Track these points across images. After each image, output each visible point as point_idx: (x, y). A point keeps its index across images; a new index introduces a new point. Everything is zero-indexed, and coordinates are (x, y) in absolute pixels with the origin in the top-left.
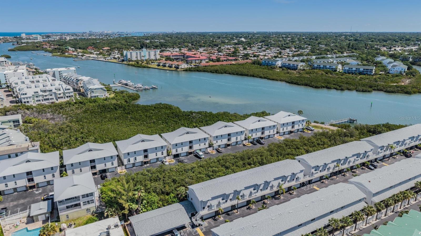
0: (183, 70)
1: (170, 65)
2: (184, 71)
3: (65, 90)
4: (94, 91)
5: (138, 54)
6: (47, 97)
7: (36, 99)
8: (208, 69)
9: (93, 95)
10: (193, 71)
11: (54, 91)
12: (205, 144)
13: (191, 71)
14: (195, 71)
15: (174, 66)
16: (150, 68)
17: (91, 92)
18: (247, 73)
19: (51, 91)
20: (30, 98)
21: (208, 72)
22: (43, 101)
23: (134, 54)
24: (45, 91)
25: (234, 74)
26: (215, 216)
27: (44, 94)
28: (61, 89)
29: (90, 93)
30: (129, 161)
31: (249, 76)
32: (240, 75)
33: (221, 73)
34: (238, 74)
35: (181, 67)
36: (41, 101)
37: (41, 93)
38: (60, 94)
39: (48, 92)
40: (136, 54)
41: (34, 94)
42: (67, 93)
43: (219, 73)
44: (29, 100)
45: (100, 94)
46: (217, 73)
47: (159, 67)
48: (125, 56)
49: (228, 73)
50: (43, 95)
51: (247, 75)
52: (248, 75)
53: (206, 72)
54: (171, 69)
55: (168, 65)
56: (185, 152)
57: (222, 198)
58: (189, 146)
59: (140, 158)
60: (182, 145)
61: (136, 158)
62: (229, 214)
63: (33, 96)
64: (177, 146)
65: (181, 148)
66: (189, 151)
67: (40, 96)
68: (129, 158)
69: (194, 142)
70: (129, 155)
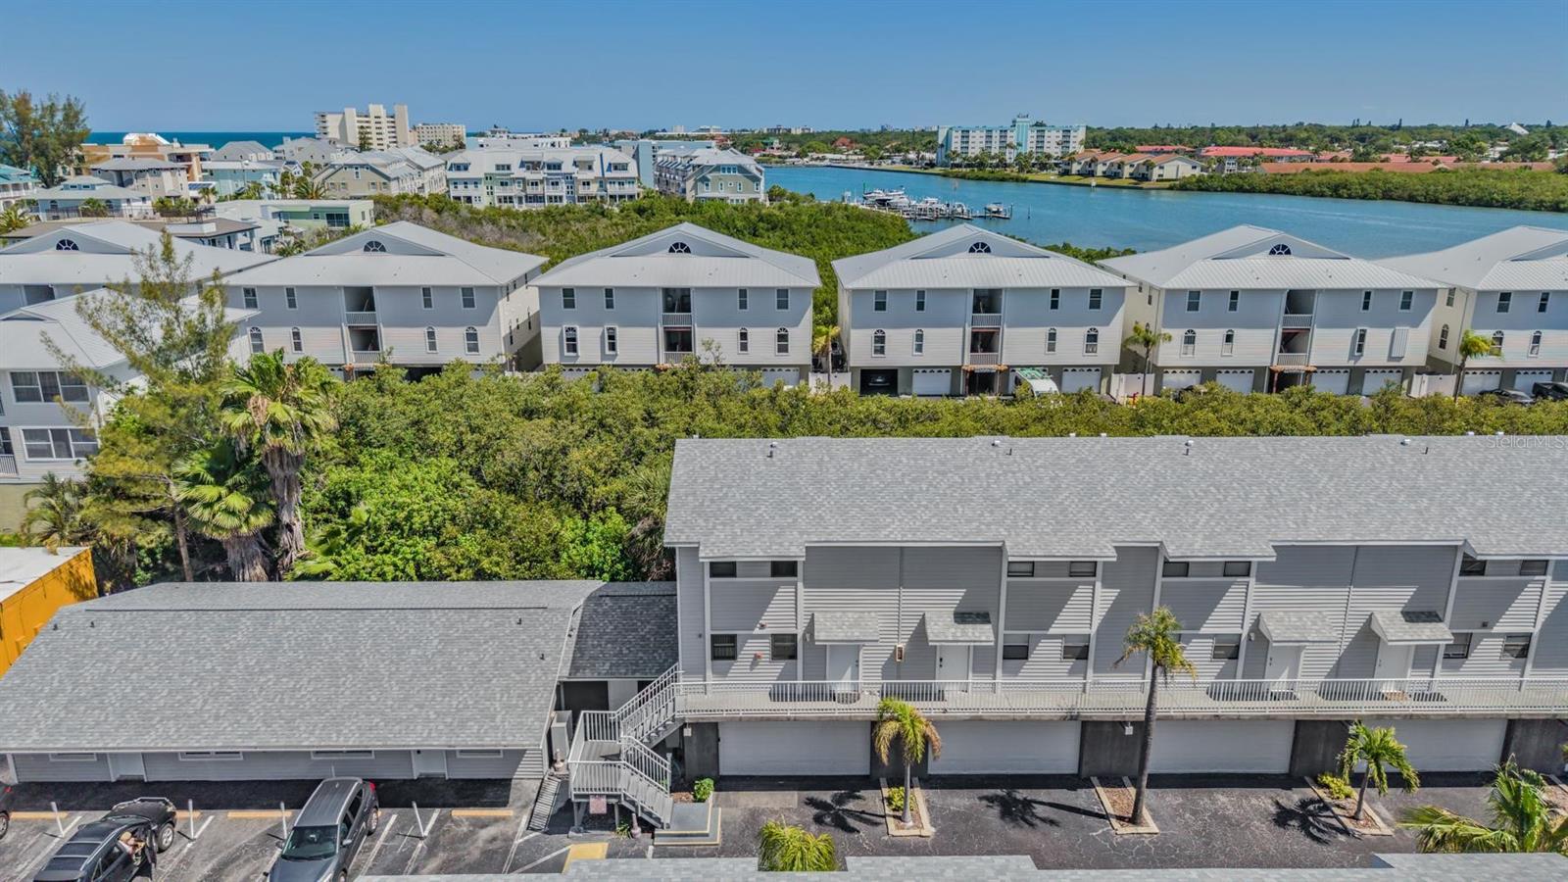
0: (1167, 184)
1: (1115, 169)
2: (1171, 188)
3: (609, 170)
4: (709, 176)
5: (994, 139)
6: (538, 190)
7: (499, 191)
8: (1292, 183)
9: (706, 193)
10: (1216, 190)
11: (568, 168)
12: (1092, 338)
13: (1207, 190)
14: (1224, 190)
15: (1127, 170)
16: (1025, 181)
17: (696, 181)
18: (1516, 195)
19: (558, 166)
20: (476, 183)
21: (1294, 194)
22: (520, 202)
23: (978, 140)
24: (534, 165)
25: (1436, 201)
26: (852, 785)
27: (530, 176)
28: (596, 165)
29: (695, 187)
30: (573, 348)
31: (1525, 208)
32: (1471, 205)
33: (1365, 197)
34: (1462, 201)
35: (1161, 172)
36: (515, 200)
37: (518, 172)
38: (588, 184)
39: (546, 170)
40: (984, 140)
41: (493, 170)
42: (612, 181)
43: (1350, 197)
44: (471, 191)
45: (734, 191)
46: (1341, 197)
47: (1066, 179)
48: (942, 146)
49: (1400, 199)
50: (524, 179)
51: (1517, 205)
52: (1520, 201)
53: (1283, 193)
54: (1115, 182)
55: (1105, 168)
56: (939, 369)
57: (960, 593)
58: (969, 330)
59: (641, 345)
60: (921, 306)
61: (612, 337)
62: (1028, 804)
63: (489, 177)
64: (884, 309)
65: (913, 331)
66: (968, 366)
67: (514, 180)
68: (573, 330)
69: (1006, 303)
70: (569, 304)
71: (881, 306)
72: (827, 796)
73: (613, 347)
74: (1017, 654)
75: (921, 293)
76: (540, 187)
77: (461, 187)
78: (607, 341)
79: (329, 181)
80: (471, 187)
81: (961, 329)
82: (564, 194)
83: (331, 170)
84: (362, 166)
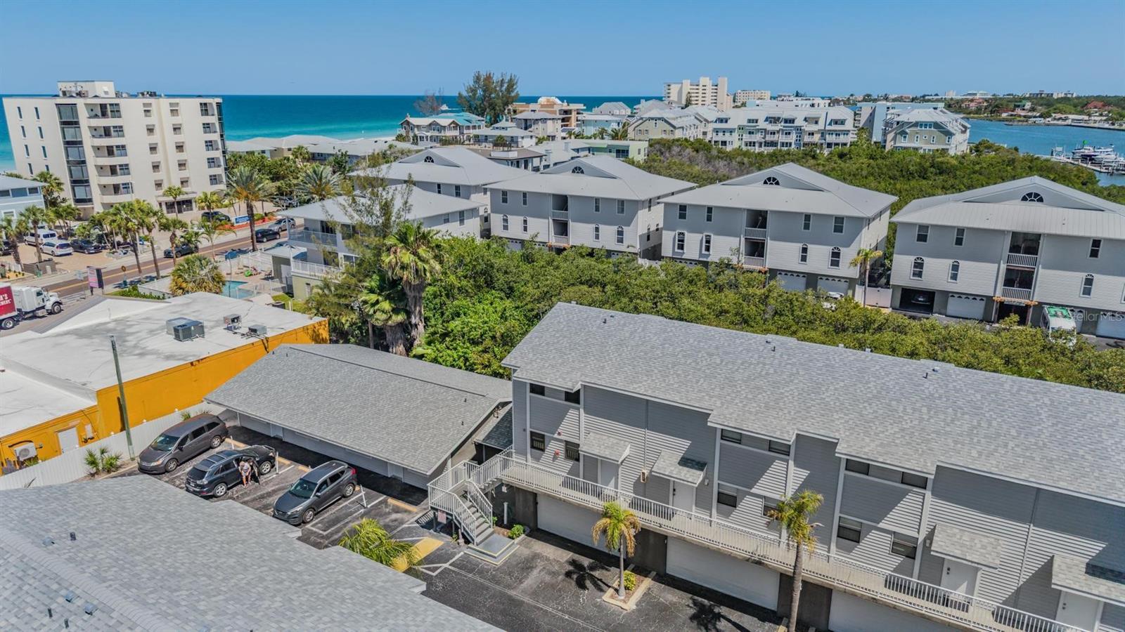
3: (830, 124)
4: (907, 131)
6: (775, 138)
7: (747, 138)
9: (902, 143)
11: (799, 122)
17: (896, 134)
19: (792, 121)
20: (731, 132)
22: (760, 146)
24: (773, 120)
27: (771, 127)
28: (821, 122)
29: (894, 139)
36: (757, 145)
37: (762, 124)
38: (813, 134)
39: (783, 124)
41: (745, 123)
42: (831, 133)
44: (727, 137)
45: (928, 142)
50: (765, 130)
56: (975, 297)
57: (687, 443)
58: (1003, 267)
59: (727, 247)
60: (959, 242)
61: (708, 242)
62: (719, 616)
63: (741, 128)
64: (925, 241)
65: (950, 262)
66: (999, 296)
67: (758, 130)
68: (683, 234)
69: (1043, 246)
70: (682, 216)
71: (922, 238)
72: (586, 562)
73: (708, 249)
74: (728, 501)
75: (961, 231)
76: (776, 135)
77: (721, 134)
78: (704, 244)
79: (638, 128)
80: (727, 134)
81: (997, 265)
82: (793, 142)
83: (641, 121)
84: (659, 119)
